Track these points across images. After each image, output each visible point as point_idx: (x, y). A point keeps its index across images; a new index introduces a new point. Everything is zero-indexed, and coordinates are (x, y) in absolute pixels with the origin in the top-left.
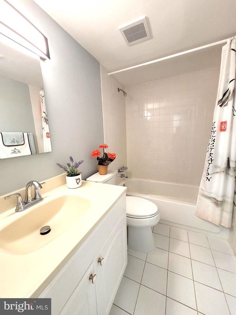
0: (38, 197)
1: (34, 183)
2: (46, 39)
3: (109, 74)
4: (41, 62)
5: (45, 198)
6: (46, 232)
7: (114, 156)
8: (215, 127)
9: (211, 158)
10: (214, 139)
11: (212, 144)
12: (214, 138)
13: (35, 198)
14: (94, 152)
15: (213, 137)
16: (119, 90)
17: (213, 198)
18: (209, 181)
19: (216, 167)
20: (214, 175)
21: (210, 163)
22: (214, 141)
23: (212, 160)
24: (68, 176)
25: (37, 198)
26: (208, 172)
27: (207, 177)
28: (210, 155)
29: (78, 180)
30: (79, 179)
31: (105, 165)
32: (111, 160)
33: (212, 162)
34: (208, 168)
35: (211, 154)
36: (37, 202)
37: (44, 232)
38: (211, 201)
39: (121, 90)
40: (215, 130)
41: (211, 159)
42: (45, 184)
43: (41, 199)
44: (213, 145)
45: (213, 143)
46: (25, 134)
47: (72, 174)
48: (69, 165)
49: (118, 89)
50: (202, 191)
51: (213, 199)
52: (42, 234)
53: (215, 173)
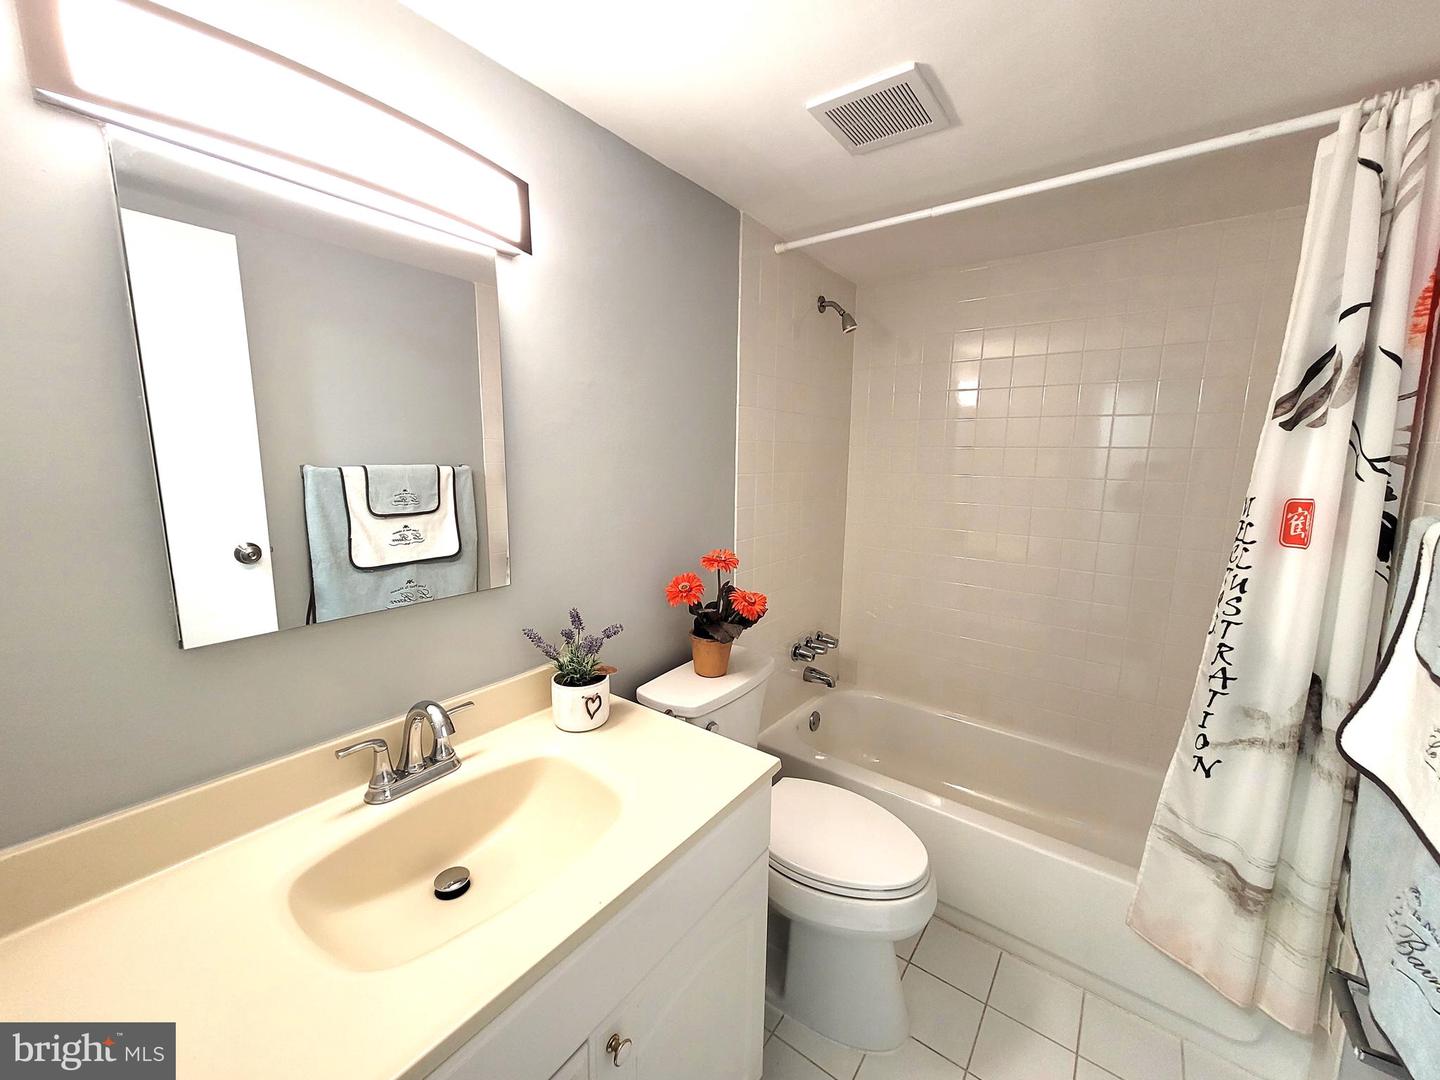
0: (443, 756)
1: (432, 710)
2: (524, 187)
3: (778, 248)
4: (501, 265)
5: (465, 759)
6: (453, 889)
7: (758, 608)
8: (1251, 525)
9: (1224, 670)
10: (1245, 581)
11: (1234, 603)
12: (1242, 575)
13: (433, 760)
14: (676, 583)
15: (1237, 566)
16: (822, 304)
17: (1224, 862)
18: (1208, 774)
19: (1248, 713)
20: (1235, 751)
21: (1215, 693)
22: (1242, 591)
23: (1225, 679)
24: (559, 680)
25: (439, 758)
26: (1202, 731)
27: (1199, 753)
28: (1221, 653)
29: (593, 702)
30: (599, 697)
31: (718, 641)
32: (746, 623)
33: (1224, 686)
34: (1207, 714)
35: (1223, 649)
36: (439, 774)
37: (448, 890)
38: (1213, 876)
39: (833, 304)
40: (1250, 534)
41: (1220, 675)
42: (471, 707)
43: (454, 765)
44: (1238, 605)
45: (1239, 599)
46: (446, 471)
47: (575, 677)
48: (569, 636)
49: (821, 300)
50: (1170, 816)
51: (1224, 868)
52: (442, 896)
53: (1241, 741)
